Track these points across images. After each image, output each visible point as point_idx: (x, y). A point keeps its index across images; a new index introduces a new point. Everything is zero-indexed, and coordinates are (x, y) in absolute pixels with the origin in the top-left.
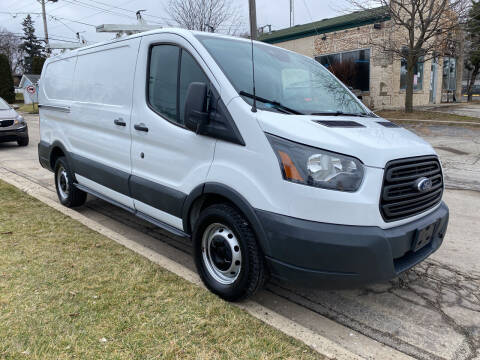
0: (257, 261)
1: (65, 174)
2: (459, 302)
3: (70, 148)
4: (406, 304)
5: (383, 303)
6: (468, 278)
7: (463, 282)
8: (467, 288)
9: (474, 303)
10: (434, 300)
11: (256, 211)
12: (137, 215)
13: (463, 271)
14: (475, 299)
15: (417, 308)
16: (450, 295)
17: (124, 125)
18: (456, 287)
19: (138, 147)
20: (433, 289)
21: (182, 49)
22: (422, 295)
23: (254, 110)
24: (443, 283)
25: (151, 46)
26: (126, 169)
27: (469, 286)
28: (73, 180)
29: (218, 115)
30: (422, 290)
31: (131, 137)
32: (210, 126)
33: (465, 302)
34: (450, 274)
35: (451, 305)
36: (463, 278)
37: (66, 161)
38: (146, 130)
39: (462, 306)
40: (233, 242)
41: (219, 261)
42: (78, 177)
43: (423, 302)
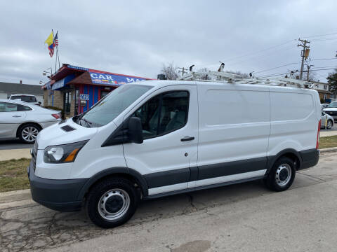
2: (18, 231)
7: (23, 244)
8: (20, 241)
9: (9, 235)
10: (30, 225)
14: (11, 238)
16: (25, 232)
18: (27, 239)
20: (36, 230)
22: (38, 224)
24: (34, 234)
27: (19, 244)
30: (41, 226)
33: (15, 233)
34: (37, 244)
35: (20, 228)
43: (33, 221)
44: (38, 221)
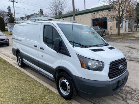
0: (74, 90)
1: (20, 58)
2: (132, 99)
3: (21, 51)
4: (117, 99)
5: (110, 99)
6: (134, 91)
7: (133, 92)
8: (134, 94)
9: (136, 99)
10: (124, 98)
11: (74, 76)
12: (41, 72)
13: (133, 88)
14: (136, 98)
15: (120, 101)
16: (129, 96)
17: (37, 47)
18: (131, 93)
19: (41, 53)
20: (125, 95)
21: (53, 28)
22: (121, 96)
23: (73, 47)
24: (127, 92)
25: (45, 26)
26: (37, 59)
27: (134, 93)
28: (22, 60)
29: (63, 48)
31: (39, 51)
32: (61, 50)
33: (133, 99)
34: (129, 89)
35: (129, 100)
36: (133, 91)
37: (20, 54)
38: (43, 49)
39: (132, 100)
40: (67, 83)
41: (64, 88)
42: (24, 59)
43: (121, 99)
44: (120, 98)
